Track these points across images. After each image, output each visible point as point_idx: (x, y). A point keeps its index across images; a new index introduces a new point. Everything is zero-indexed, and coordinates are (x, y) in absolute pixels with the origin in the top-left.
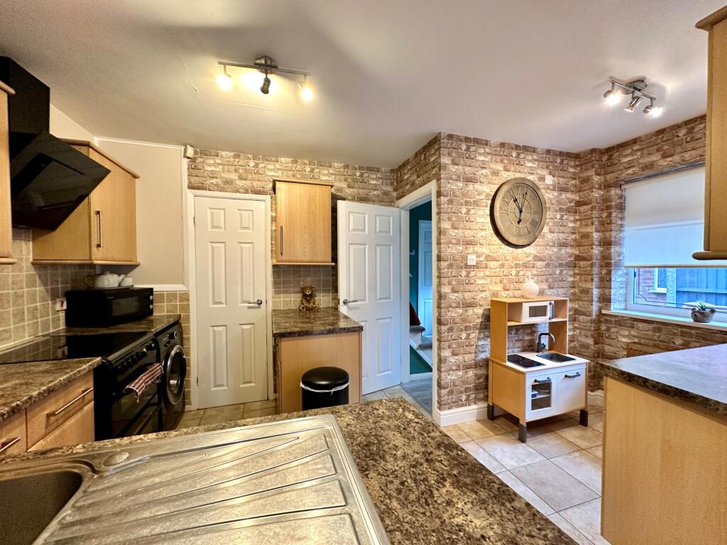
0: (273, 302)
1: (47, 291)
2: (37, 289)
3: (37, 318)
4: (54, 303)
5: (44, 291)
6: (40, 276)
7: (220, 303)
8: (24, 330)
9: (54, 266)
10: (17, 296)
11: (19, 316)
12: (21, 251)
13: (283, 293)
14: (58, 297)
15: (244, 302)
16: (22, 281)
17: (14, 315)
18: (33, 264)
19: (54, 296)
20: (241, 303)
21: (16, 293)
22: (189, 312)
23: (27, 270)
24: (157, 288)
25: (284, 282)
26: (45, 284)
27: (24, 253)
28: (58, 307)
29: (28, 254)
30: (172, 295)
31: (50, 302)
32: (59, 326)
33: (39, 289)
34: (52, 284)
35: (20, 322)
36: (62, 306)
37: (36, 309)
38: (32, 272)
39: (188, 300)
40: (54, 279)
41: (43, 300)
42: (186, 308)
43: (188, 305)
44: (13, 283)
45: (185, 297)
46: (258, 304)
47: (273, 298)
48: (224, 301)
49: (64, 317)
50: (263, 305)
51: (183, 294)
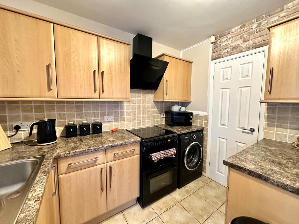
0: (265, 133)
1: (159, 111)
2: (155, 109)
3: (155, 119)
4: (161, 115)
5: (158, 110)
6: (156, 105)
7: (225, 125)
8: (150, 122)
9: (162, 102)
10: (148, 111)
11: (149, 117)
12: (150, 97)
13: (277, 127)
14: (162, 113)
15: (240, 127)
16: (150, 107)
17: (147, 117)
18: (154, 101)
19: (161, 112)
20: (238, 128)
21: (148, 110)
22: (208, 127)
23: (152, 103)
24: (195, 112)
25: (279, 118)
26: (158, 108)
27: (151, 98)
28: (162, 116)
29: (152, 98)
30: (202, 117)
31: (159, 114)
32: (162, 123)
33: (156, 110)
34: (160, 108)
35: (149, 119)
36: (163, 116)
37: (154, 116)
38: (153, 104)
39: (208, 120)
40: (161, 106)
41: (157, 113)
42: (207, 124)
43: (208, 123)
44: (147, 107)
45: (207, 119)
46: (251, 131)
47: (266, 129)
48: (226, 124)
49: (164, 120)
50: (255, 133)
51: (206, 117)
